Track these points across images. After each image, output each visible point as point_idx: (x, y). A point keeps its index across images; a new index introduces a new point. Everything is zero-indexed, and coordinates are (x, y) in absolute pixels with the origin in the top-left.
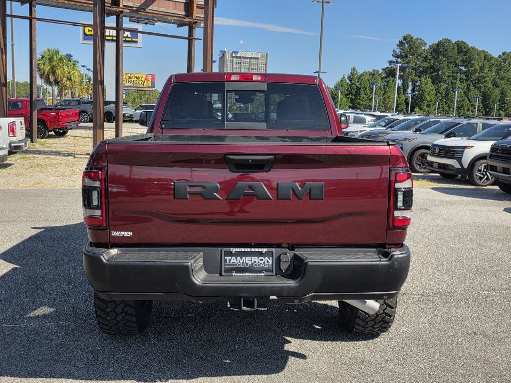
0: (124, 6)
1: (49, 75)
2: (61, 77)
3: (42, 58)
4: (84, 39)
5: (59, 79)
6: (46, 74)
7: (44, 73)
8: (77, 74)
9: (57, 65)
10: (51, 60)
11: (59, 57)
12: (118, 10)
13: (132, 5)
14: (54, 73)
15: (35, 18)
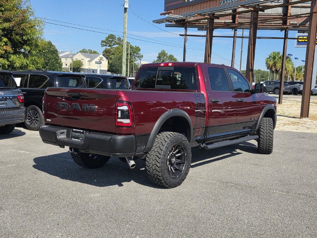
0: (290, 24)
1: (272, 67)
2: (279, 68)
3: (270, 57)
4: (298, 44)
5: (278, 69)
6: (270, 66)
7: (269, 66)
8: (290, 66)
9: (277, 61)
10: (274, 58)
11: (279, 56)
12: (286, 27)
13: (296, 23)
14: (275, 66)
15: (236, 37)
